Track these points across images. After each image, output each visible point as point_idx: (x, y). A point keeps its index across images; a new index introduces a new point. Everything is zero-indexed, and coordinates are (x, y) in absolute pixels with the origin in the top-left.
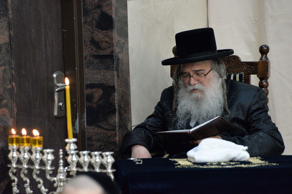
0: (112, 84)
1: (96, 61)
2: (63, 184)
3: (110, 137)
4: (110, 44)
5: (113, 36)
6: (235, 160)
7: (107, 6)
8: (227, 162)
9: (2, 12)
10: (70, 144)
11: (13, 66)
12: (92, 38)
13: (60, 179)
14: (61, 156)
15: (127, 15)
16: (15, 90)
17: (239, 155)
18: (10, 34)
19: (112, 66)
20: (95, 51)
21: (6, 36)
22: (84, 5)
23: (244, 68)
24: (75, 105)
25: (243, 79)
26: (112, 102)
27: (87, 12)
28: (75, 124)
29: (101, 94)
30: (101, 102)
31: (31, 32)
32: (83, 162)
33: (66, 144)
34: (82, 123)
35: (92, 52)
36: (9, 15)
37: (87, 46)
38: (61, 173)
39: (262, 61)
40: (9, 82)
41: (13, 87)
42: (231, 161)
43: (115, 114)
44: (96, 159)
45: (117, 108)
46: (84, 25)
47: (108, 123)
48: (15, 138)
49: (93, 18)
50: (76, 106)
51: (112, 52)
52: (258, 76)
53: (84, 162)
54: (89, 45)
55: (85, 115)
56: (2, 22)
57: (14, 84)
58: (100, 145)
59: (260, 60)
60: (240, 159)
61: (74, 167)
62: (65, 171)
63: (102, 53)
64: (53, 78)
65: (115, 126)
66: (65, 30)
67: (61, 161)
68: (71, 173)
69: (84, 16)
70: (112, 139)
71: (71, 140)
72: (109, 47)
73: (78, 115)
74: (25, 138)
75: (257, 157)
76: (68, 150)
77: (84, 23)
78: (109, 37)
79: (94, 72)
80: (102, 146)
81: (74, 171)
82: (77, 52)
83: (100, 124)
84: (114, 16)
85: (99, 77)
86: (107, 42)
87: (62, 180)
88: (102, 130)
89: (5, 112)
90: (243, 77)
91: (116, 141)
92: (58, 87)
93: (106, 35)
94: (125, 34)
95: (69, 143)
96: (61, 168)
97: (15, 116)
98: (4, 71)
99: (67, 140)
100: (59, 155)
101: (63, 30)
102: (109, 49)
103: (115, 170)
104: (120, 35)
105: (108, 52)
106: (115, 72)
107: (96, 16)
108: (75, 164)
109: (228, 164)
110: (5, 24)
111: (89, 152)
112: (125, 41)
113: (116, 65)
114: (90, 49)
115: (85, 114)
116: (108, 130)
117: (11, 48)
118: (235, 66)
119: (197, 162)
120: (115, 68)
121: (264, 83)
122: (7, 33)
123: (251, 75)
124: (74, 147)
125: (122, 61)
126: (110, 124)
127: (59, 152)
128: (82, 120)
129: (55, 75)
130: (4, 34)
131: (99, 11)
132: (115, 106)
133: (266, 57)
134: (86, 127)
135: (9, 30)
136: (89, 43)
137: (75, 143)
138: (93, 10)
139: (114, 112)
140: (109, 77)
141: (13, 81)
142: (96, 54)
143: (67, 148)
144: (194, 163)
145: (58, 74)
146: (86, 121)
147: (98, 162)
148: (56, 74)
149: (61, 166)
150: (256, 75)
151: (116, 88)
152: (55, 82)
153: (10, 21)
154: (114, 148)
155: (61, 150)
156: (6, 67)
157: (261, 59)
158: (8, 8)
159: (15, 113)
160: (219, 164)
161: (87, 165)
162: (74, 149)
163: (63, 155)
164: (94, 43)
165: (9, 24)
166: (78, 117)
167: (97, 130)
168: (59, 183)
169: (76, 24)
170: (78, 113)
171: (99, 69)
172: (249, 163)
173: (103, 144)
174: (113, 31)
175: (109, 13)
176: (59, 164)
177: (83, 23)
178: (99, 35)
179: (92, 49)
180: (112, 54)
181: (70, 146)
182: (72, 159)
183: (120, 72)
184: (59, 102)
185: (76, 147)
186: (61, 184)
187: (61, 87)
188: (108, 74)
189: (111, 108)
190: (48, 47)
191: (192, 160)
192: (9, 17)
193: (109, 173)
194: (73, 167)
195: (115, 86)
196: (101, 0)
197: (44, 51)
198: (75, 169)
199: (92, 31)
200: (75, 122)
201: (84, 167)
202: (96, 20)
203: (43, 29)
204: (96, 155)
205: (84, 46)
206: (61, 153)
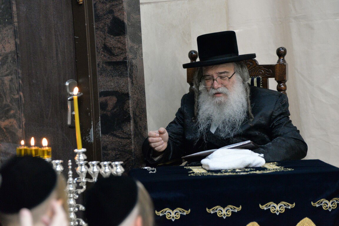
0: (126, 92)
1: (109, 68)
2: (73, 196)
3: (125, 146)
4: (122, 50)
5: (126, 42)
6: (251, 166)
7: (119, 11)
8: (242, 168)
9: (7, 20)
10: (79, 154)
11: (20, 76)
12: (104, 45)
13: (70, 190)
14: (70, 167)
15: (140, 19)
16: (23, 100)
17: (254, 161)
18: (16, 43)
19: (125, 73)
20: (108, 57)
21: (12, 45)
22: (95, 11)
23: (262, 72)
24: (89, 113)
25: (261, 82)
26: (126, 109)
27: (98, 18)
28: (90, 133)
29: (115, 102)
30: (115, 110)
31: (41, 39)
32: (92, 172)
33: (75, 154)
34: (96, 132)
35: (105, 58)
36: (14, 22)
37: (99, 52)
38: (70, 184)
39: (280, 64)
40: (16, 92)
41: (20, 96)
42: (246, 168)
43: (130, 122)
44: (105, 169)
45: (132, 115)
46: (96, 32)
47: (123, 132)
48: (23, 149)
49: (105, 24)
51: (125, 58)
52: (275, 80)
53: (94, 172)
54: (102, 51)
55: (100, 124)
56: (7, 30)
57: (21, 94)
58: (115, 154)
59: (277, 62)
60: (255, 166)
61: (84, 178)
62: (75, 182)
63: (114, 59)
64: (65, 86)
65: (130, 135)
67: (70, 172)
68: (80, 185)
69: (96, 22)
70: (127, 148)
71: (80, 150)
72: (122, 53)
73: (92, 124)
74: (33, 150)
75: (274, 163)
76: (77, 160)
77: (97, 29)
78: (122, 43)
79: (108, 79)
80: (117, 155)
81: (83, 182)
82: (89, 59)
83: (115, 132)
84: (126, 21)
85: (112, 84)
86: (119, 48)
87: (72, 192)
88: (117, 139)
89: (13, 123)
90: (261, 80)
91: (132, 150)
92: (71, 95)
93: (118, 41)
94: (138, 40)
95: (78, 154)
96: (71, 179)
97: (24, 126)
98: (11, 80)
99: (76, 151)
100: (68, 166)
101: (75, 37)
102: (122, 55)
104: (133, 41)
105: (120, 58)
106: (129, 79)
107: (108, 21)
108: (84, 175)
109: (243, 171)
110: (11, 32)
111: (98, 162)
112: (139, 46)
113: (130, 72)
114: (103, 55)
115: (100, 122)
116: (123, 138)
117: (18, 56)
118: (252, 69)
119: (211, 169)
120: (129, 75)
121: (282, 86)
122: (12, 42)
123: (269, 79)
124: (84, 157)
125: (135, 67)
126: (125, 133)
127: (68, 163)
128: (96, 129)
129: (67, 84)
130: (9, 43)
131: (110, 16)
132: (129, 114)
133: (284, 60)
134: (101, 136)
135: (15, 38)
136: (102, 50)
137: (84, 153)
138: (104, 15)
139: (128, 120)
140: (123, 84)
141: (20, 91)
142: (109, 60)
143: (76, 158)
144: (209, 171)
145: (70, 82)
146: (100, 130)
147: (107, 172)
148: (68, 82)
149: (70, 177)
150: (274, 78)
151: (130, 95)
152: (68, 90)
153: (15, 29)
154: (130, 157)
155: (70, 161)
156: (12, 76)
157: (279, 61)
158: (13, 16)
159: (24, 123)
160: (234, 171)
161: (97, 175)
162: (83, 160)
163: (72, 165)
164: (107, 49)
165: (15, 31)
166: (92, 125)
167: (113, 138)
168: (69, 195)
169: (87, 30)
170: (92, 122)
171: (113, 76)
172: (264, 169)
173: (119, 153)
174: (126, 37)
175: (121, 18)
176: (68, 175)
177: (95, 29)
178: (112, 41)
179: (105, 56)
180: (126, 60)
181: (80, 156)
182: (82, 169)
183: (134, 79)
184: (72, 111)
185: (86, 158)
186: (70, 195)
188: (122, 81)
189: (126, 116)
190: (59, 55)
191: (207, 168)
192: (14, 25)
194: (83, 178)
195: (129, 93)
196: (113, 5)
197: (55, 58)
198: (84, 180)
199: (104, 37)
200: (89, 131)
201: (93, 178)
202: (108, 25)
203: (54, 37)
204: (105, 165)
205: (96, 53)
206: (70, 164)
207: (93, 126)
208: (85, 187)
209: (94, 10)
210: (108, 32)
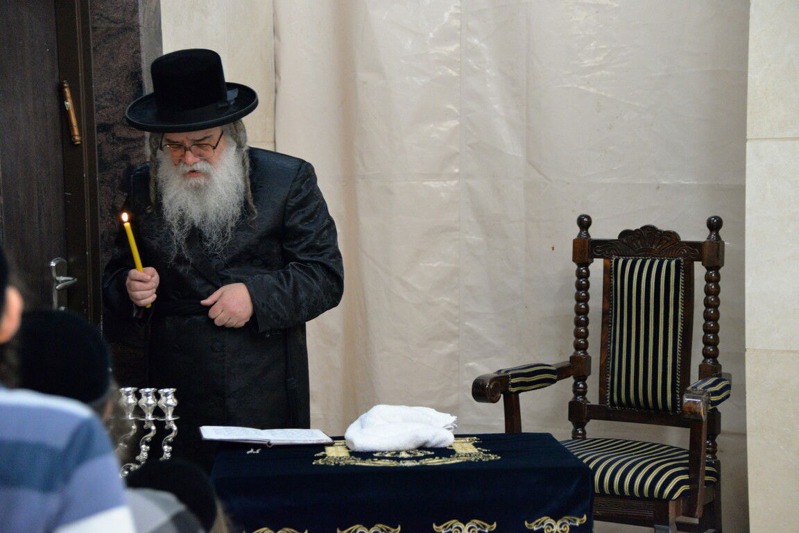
7: (138, 157)
22: (100, 155)
24: (85, 310)
27: (104, 166)
31: (19, 197)
32: (125, 405)
35: (112, 227)
37: (104, 218)
44: (148, 400)
46: (100, 186)
49: (115, 175)
50: (87, 311)
53: (127, 405)
54: (109, 216)
64: (50, 268)
66: (68, 194)
69: (100, 171)
77: (101, 182)
82: (88, 226)
92: (58, 282)
101: (66, 193)
107: (120, 172)
111: (136, 389)
114: (110, 222)
129: (53, 264)
131: (124, 164)
136: (109, 214)
138: (115, 162)
145: (58, 262)
147: (151, 405)
148: (55, 262)
152: (54, 274)
161: (132, 409)
169: (86, 184)
177: (98, 183)
187: (62, 282)
190: (43, 220)
193: (169, 421)
196: (129, 148)
197: (37, 226)
199: (112, 194)
202: (119, 177)
203: (36, 193)
204: (147, 393)
205: (100, 219)
209: (98, 154)
210: (119, 188)
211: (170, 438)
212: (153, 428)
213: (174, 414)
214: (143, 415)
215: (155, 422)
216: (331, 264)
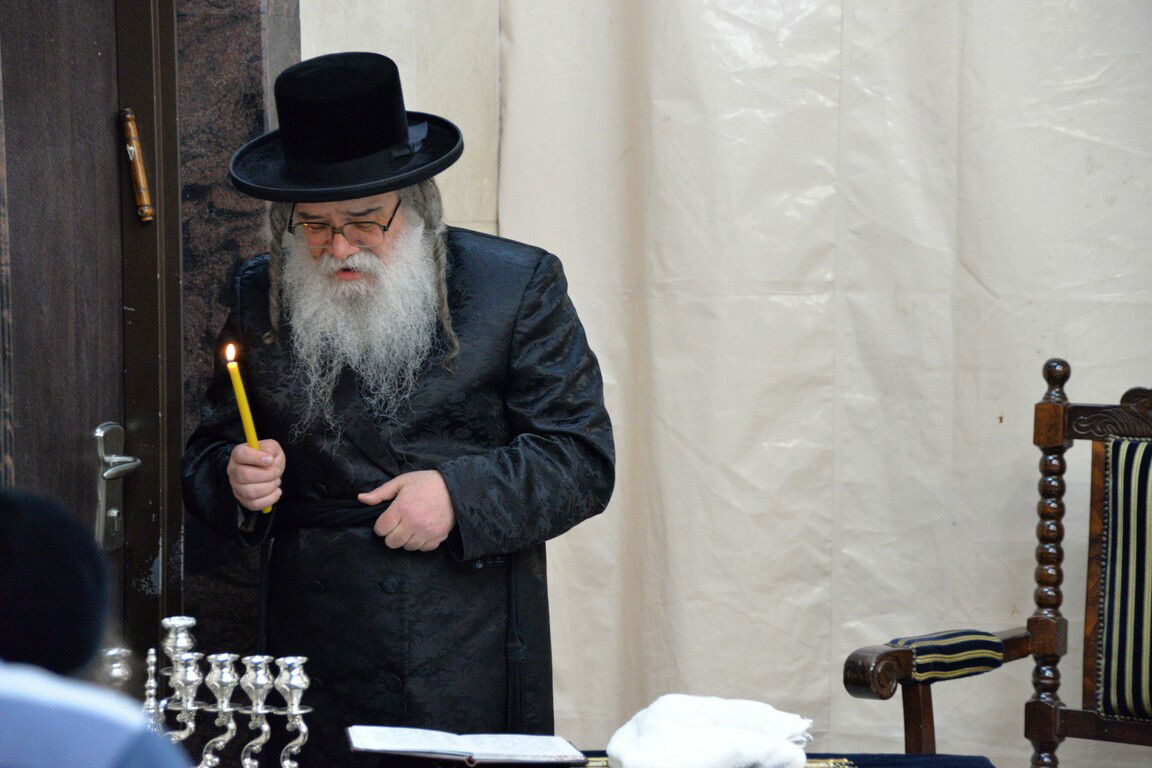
7: (253, 244)
10: (176, 633)
11: (7, 410)
12: (207, 332)
14: (152, 669)
16: (13, 476)
22: (187, 241)
24: (154, 515)
27: (193, 260)
28: (152, 570)
31: (42, 313)
32: (216, 685)
33: (166, 632)
34: (171, 566)
35: (206, 368)
37: (191, 352)
41: (6, 468)
44: (257, 676)
46: (185, 295)
49: (212, 277)
50: (157, 517)
53: (221, 684)
54: (199, 349)
55: (182, 545)
57: (9, 460)
61: (191, 700)
62: (162, 710)
64: (95, 439)
66: (129, 309)
67: (152, 683)
68: (179, 718)
69: (186, 269)
71: (179, 621)
73: (160, 544)
76: (171, 650)
77: (186, 288)
81: (189, 712)
82: (162, 368)
83: (224, 570)
88: (230, 588)
92: (107, 465)
95: (173, 630)
96: (151, 702)
99: (167, 622)
100: (147, 666)
101: (125, 308)
103: (309, 711)
107: (222, 271)
108: (192, 691)
111: (237, 656)
114: (201, 360)
115: (182, 540)
124: (188, 642)
127: (145, 655)
128: (172, 559)
129: (99, 433)
131: (228, 257)
134: (182, 579)
136: (199, 345)
137: (189, 629)
138: (211, 254)
141: (6, 452)
143: (168, 645)
145: (108, 428)
147: (261, 686)
148: (102, 428)
149: (150, 696)
152: (101, 451)
155: (152, 651)
161: (229, 692)
162: (188, 649)
163: (157, 664)
166: (161, 548)
167: (216, 585)
169: (162, 292)
170: (161, 539)
176: (145, 689)
177: (181, 289)
181: (177, 639)
182: (187, 676)
184: (108, 508)
185: (192, 643)
187: (115, 464)
190: (83, 356)
193: (294, 716)
194: (188, 701)
196: (237, 229)
197: (73, 364)
198: (190, 705)
199: (207, 310)
200: (151, 563)
201: (220, 700)
202: (220, 281)
203: (72, 305)
204: (256, 664)
205: (183, 354)
206: (152, 658)
207: (163, 550)
208: (191, 725)
209: (184, 238)
210: (219, 300)
211: (295, 746)
212: (266, 727)
213: (303, 703)
214: (248, 703)
215: (269, 718)
216: (592, 436)
